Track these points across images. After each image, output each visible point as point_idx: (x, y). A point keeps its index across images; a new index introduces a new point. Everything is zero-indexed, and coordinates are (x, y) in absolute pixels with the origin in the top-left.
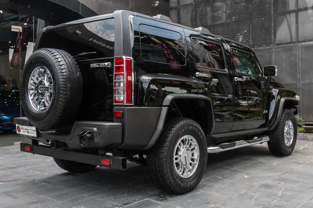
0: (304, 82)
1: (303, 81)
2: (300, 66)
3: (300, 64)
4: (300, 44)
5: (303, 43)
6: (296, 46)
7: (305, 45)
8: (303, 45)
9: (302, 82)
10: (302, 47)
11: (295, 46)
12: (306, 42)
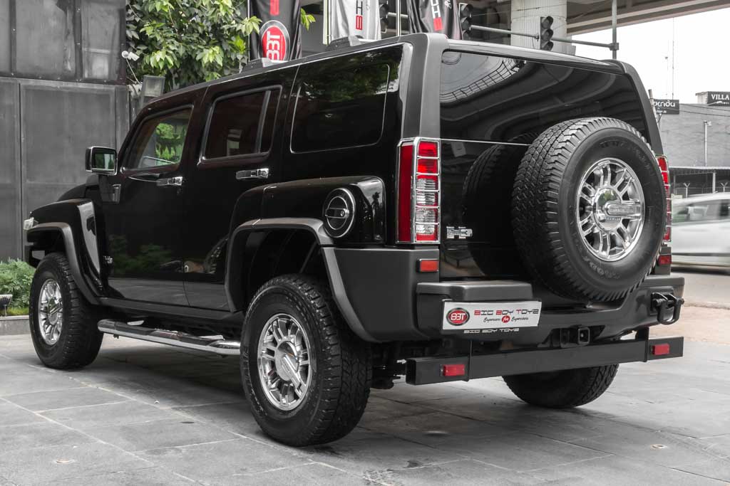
0: (32, 182)
1: (31, 180)
2: (22, 139)
3: (22, 136)
4: (23, 82)
5: (32, 82)
6: (13, 84)
7: (35, 86)
8: (30, 86)
9: (28, 182)
10: (28, 89)
11: (9, 83)
12: (36, 78)
